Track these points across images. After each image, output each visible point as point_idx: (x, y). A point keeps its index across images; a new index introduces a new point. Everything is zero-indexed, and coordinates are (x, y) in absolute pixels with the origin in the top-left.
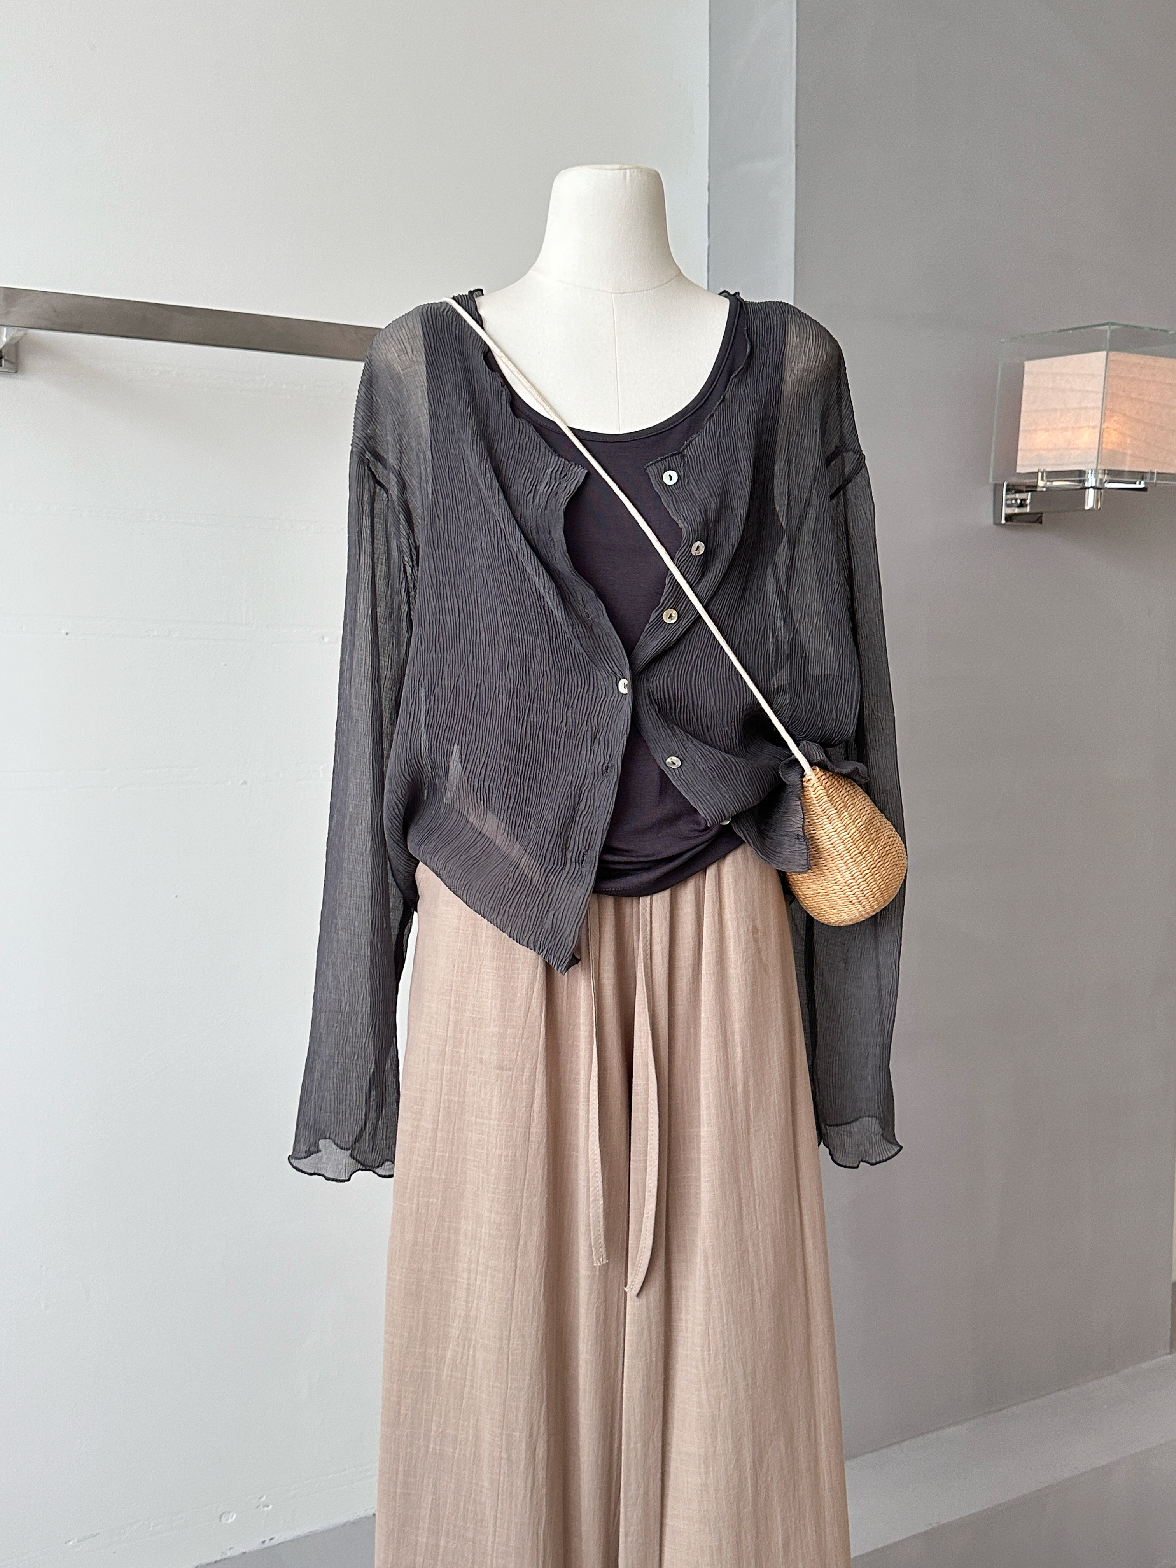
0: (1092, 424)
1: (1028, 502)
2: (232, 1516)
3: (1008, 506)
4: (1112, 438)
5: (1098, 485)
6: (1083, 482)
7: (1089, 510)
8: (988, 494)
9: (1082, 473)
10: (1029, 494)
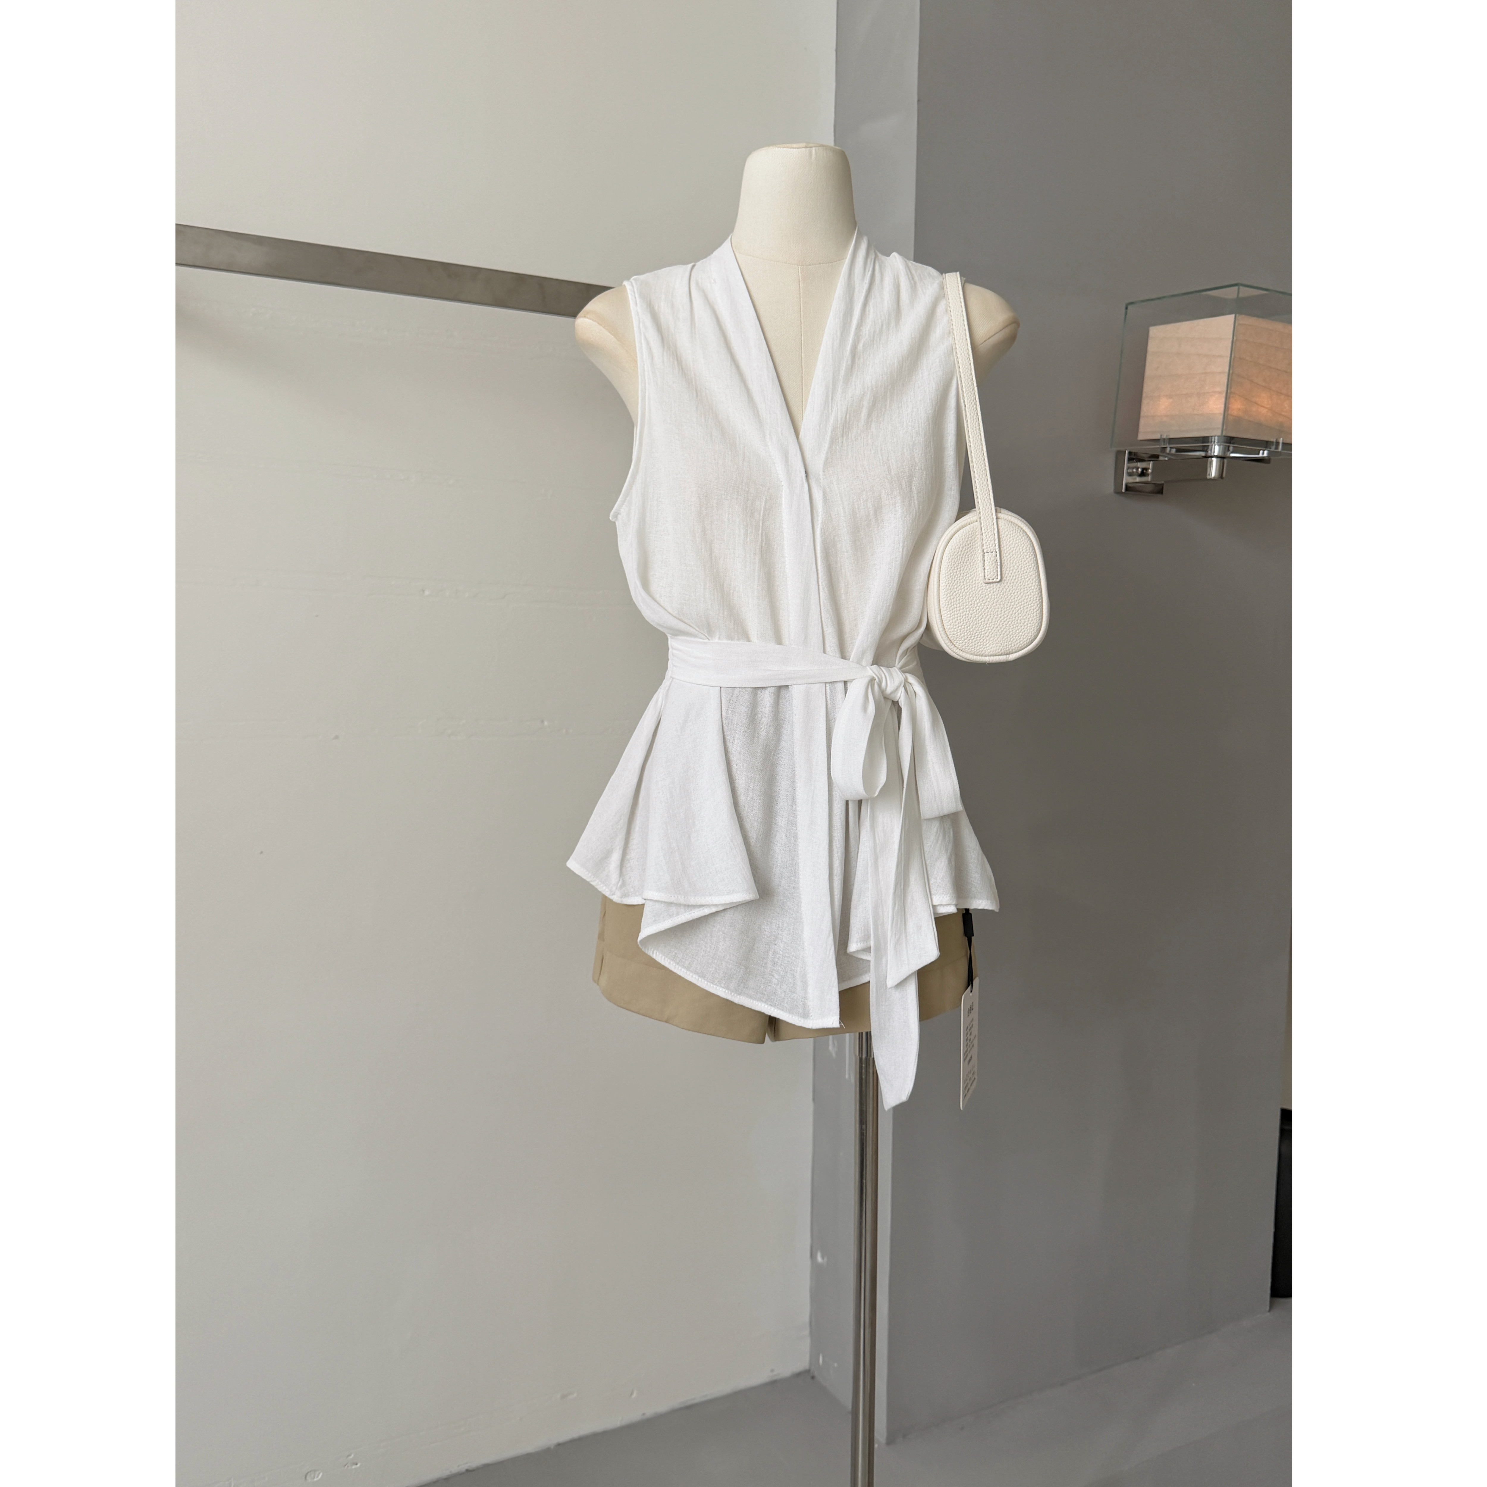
0: (1218, 389)
1: (1150, 471)
2: (320, 1473)
3: (1130, 474)
4: (1237, 406)
5: (1220, 454)
6: (1206, 451)
7: (1211, 479)
8: (1110, 460)
9: (1204, 442)
10: (1151, 463)
